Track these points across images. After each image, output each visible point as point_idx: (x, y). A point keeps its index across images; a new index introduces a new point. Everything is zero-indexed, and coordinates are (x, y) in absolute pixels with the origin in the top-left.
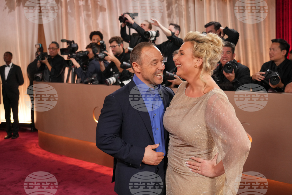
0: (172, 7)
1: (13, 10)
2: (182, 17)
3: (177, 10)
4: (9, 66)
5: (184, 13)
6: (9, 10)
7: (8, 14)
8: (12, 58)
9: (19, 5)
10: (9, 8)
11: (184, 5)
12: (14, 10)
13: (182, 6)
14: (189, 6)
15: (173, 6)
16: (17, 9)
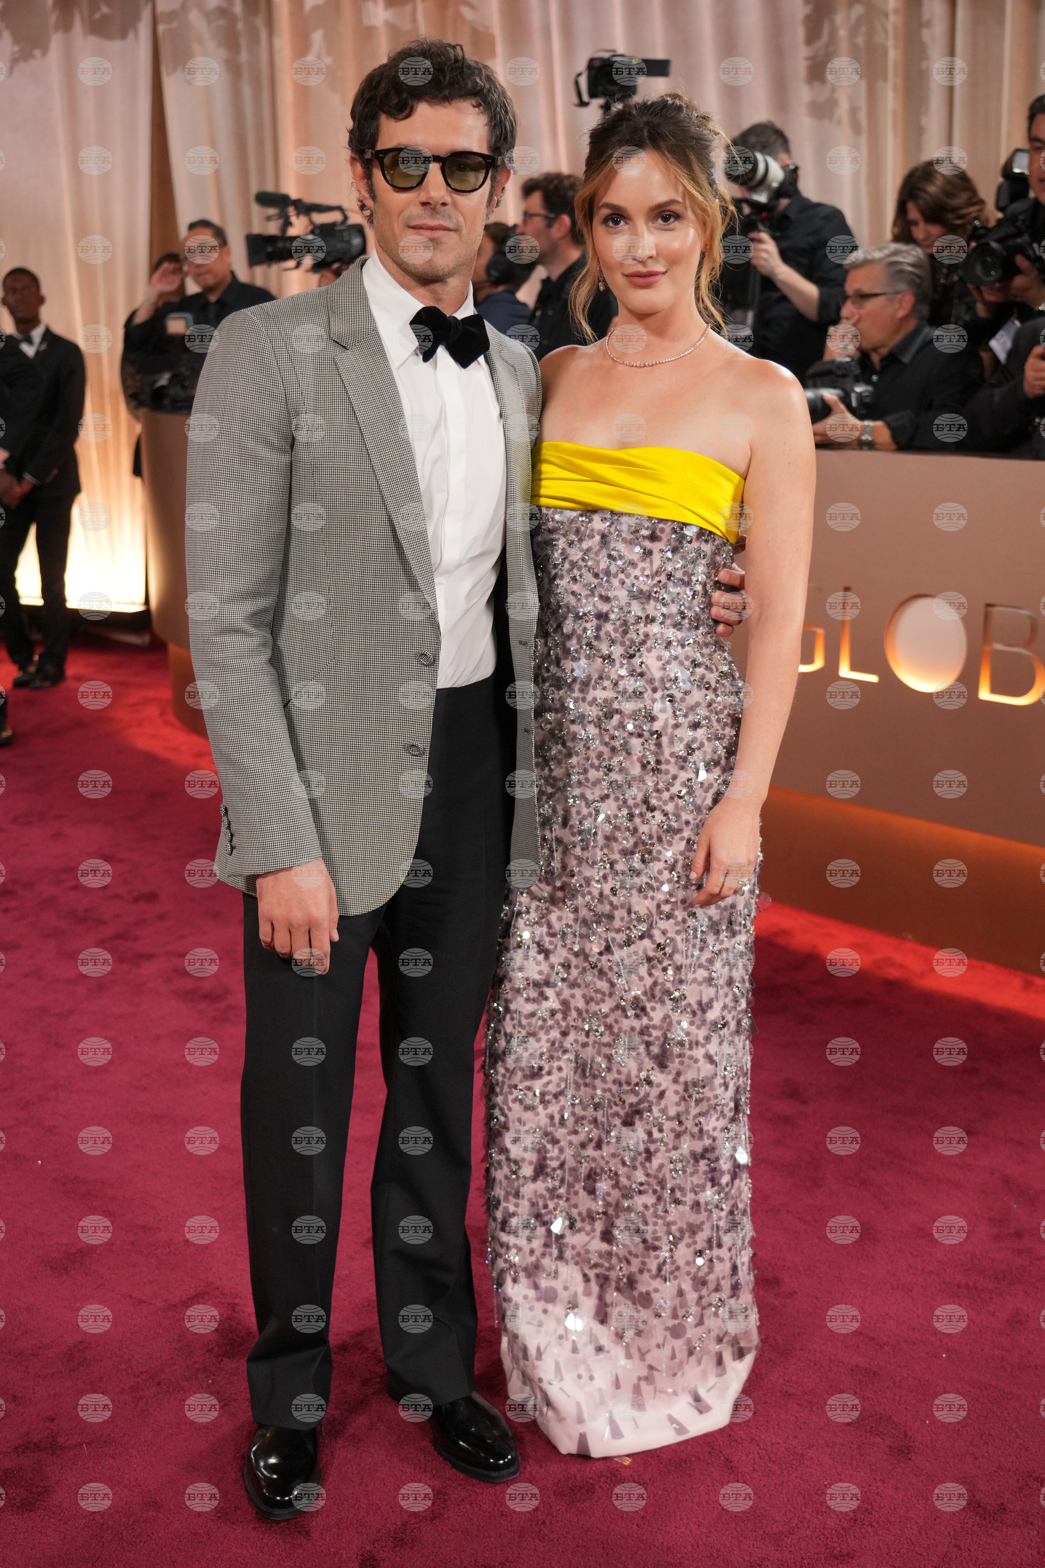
0: (832, 23)
1: (37, 53)
2: (885, 79)
3: (860, 40)
4: (29, 341)
5: (893, 54)
6: (16, 48)
7: (11, 70)
8: (41, 300)
9: (66, 26)
10: (16, 40)
11: (896, 11)
12: (45, 51)
13: (886, 15)
14: (925, 17)
15: (839, 18)
16: (56, 40)
